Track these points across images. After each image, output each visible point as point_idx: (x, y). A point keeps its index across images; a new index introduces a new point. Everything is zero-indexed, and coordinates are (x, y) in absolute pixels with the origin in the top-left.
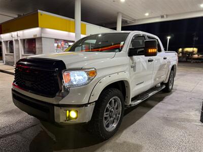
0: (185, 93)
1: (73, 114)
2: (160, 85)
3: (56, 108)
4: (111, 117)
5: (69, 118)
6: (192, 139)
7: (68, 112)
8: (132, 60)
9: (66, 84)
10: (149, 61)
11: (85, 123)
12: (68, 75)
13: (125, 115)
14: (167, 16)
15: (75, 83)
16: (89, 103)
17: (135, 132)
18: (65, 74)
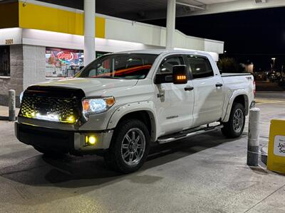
1: (92, 140)
3: (75, 134)
4: (131, 150)
5: (88, 144)
7: (87, 137)
8: (159, 87)
10: (186, 89)
12: (88, 103)
15: (93, 111)
16: (107, 130)
17: (160, 170)
18: (84, 101)
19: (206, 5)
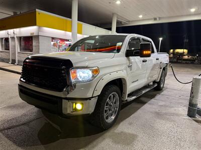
0: (175, 91)
1: (79, 106)
2: (152, 83)
3: (63, 100)
4: (110, 110)
5: (76, 110)
6: (179, 130)
7: (74, 104)
8: (129, 60)
9: (73, 80)
10: (143, 61)
11: (89, 114)
12: (75, 72)
13: (121, 109)
14: (160, 18)
15: (81, 80)
16: (92, 97)
17: (130, 124)
18: (72, 71)
19: (129, 21)
